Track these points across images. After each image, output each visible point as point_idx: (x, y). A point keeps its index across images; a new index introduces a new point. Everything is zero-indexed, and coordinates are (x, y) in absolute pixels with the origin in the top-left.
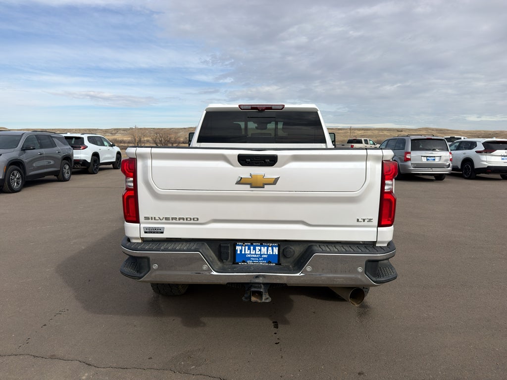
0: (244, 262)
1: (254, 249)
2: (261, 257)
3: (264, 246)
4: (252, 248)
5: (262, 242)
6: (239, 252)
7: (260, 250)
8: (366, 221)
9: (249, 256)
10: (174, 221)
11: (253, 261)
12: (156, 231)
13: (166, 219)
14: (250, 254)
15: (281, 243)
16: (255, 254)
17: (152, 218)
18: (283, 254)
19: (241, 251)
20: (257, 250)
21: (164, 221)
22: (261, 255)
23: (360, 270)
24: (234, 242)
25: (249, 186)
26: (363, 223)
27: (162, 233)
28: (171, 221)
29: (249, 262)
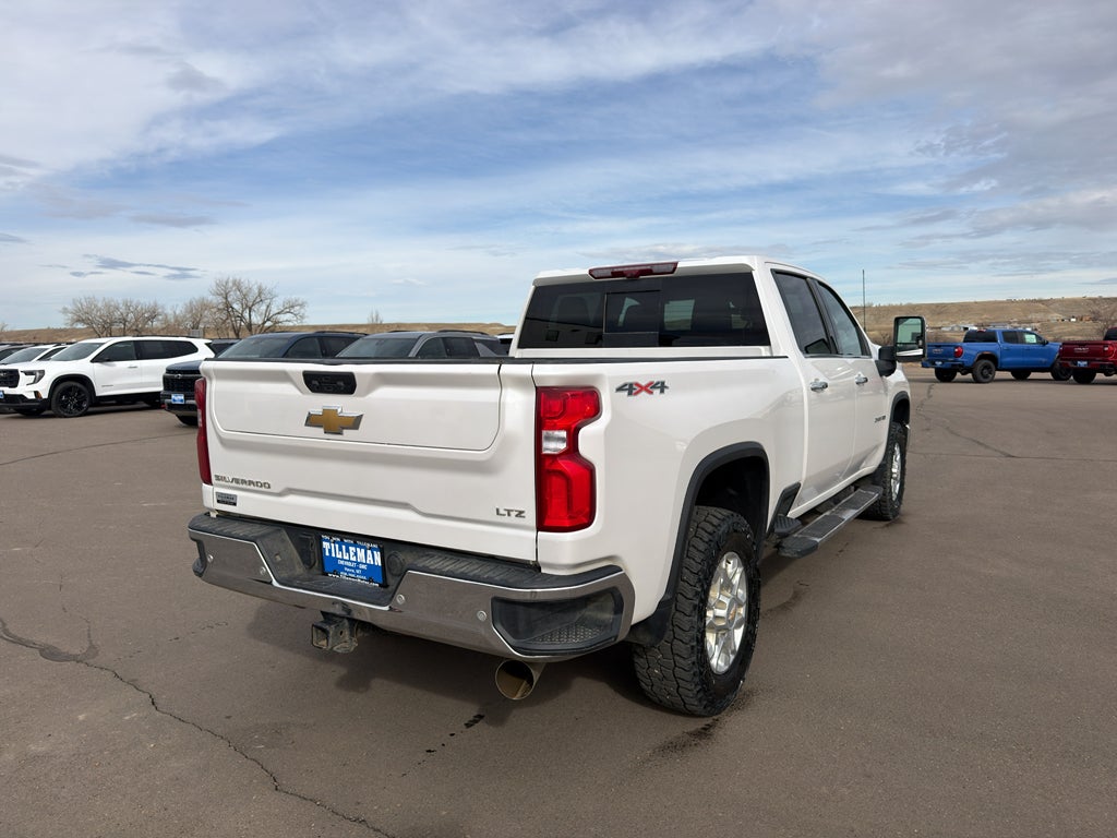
0: (335, 572)
1: (348, 551)
2: (358, 568)
3: (361, 547)
4: (344, 547)
5: (358, 539)
6: (327, 554)
7: (356, 554)
8: (513, 514)
9: (342, 562)
10: (245, 486)
11: (347, 572)
12: (228, 500)
13: (237, 481)
14: (343, 559)
15: (386, 545)
16: (349, 561)
17: (222, 477)
18: (387, 565)
19: (330, 551)
20: (352, 554)
21: (234, 484)
22: (358, 563)
23: (483, 615)
24: (319, 533)
25: (322, 430)
26: (506, 519)
27: (235, 504)
28: (241, 486)
29: (343, 575)
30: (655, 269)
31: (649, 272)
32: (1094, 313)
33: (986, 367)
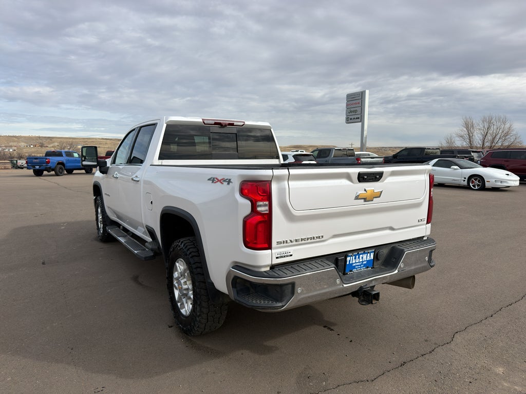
0: (351, 271)
2: (362, 264)
3: (365, 254)
4: (357, 256)
5: (364, 250)
6: (348, 263)
7: (362, 258)
8: (422, 220)
9: (355, 265)
10: (303, 242)
11: (356, 268)
12: (286, 255)
13: (297, 240)
14: (356, 263)
15: (376, 249)
16: (359, 262)
17: (284, 241)
18: (376, 257)
20: (360, 258)
21: (295, 243)
22: (362, 262)
23: (427, 259)
24: (346, 254)
25: (363, 200)
26: (420, 223)
27: (291, 255)
29: (354, 270)
30: (235, 123)
31: (232, 124)
32: (41, 143)
33: (61, 168)
